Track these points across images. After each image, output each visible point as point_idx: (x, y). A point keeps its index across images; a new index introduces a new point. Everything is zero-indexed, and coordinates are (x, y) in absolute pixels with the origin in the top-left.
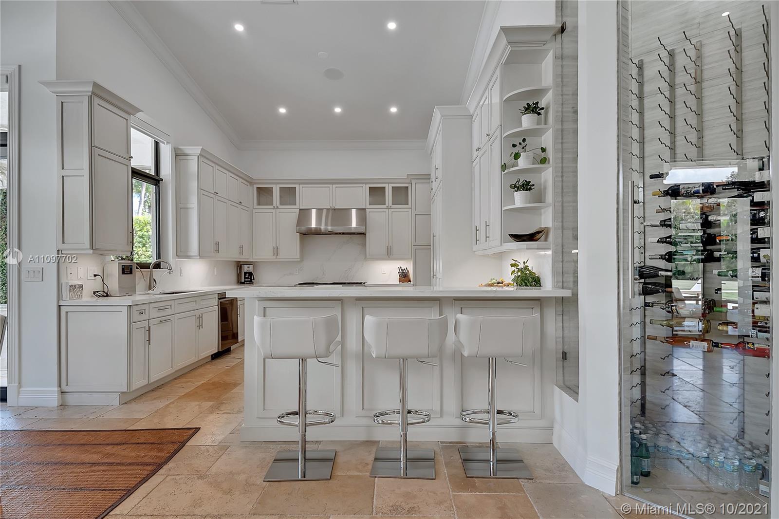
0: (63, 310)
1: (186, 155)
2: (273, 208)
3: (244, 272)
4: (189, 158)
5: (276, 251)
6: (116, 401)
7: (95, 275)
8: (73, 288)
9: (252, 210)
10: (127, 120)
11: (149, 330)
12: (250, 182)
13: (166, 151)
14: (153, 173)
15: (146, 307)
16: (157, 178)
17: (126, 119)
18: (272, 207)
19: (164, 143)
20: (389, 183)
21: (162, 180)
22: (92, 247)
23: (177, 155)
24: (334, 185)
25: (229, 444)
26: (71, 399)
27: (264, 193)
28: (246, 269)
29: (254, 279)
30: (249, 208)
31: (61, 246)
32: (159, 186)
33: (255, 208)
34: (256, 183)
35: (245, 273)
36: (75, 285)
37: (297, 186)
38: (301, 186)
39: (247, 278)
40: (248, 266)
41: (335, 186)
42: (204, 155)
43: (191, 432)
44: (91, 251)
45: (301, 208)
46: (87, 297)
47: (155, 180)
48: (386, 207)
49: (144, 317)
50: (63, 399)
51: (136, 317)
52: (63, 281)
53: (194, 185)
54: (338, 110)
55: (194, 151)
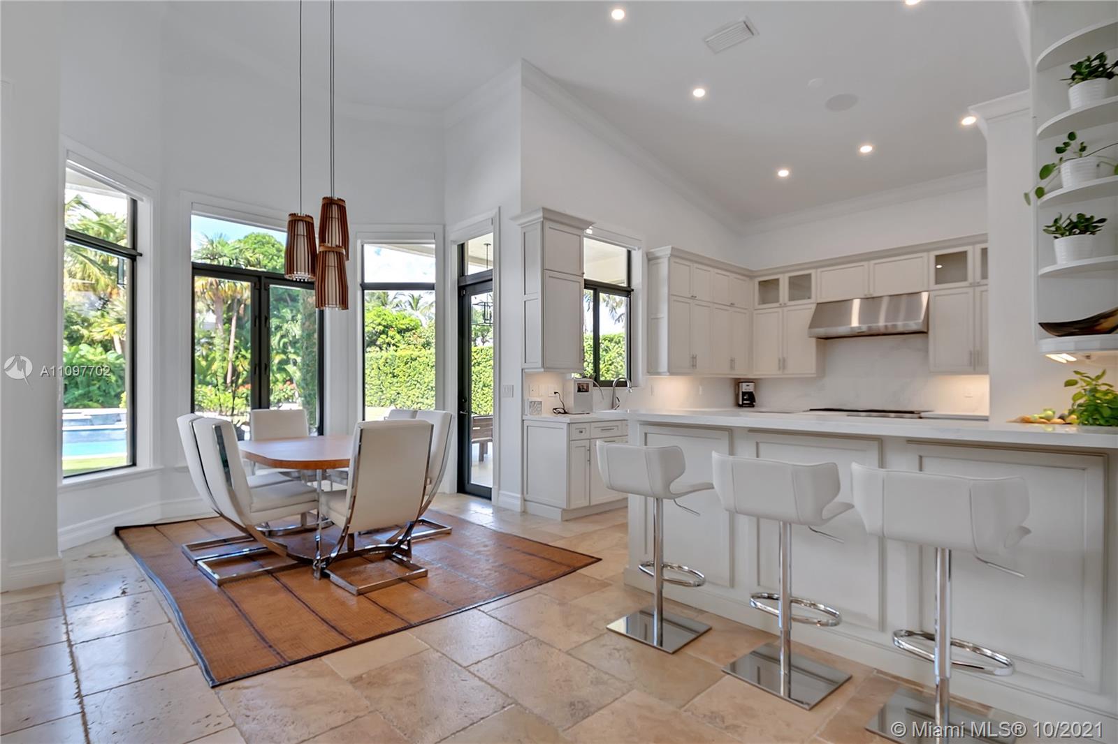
0: (526, 423)
1: (657, 258)
2: (779, 306)
3: (743, 392)
4: (660, 261)
5: (783, 364)
6: (558, 515)
7: (555, 393)
8: (533, 403)
9: (752, 312)
10: (580, 236)
11: (589, 450)
12: (750, 275)
13: (637, 258)
14: (625, 285)
15: (586, 426)
16: (629, 289)
17: (577, 235)
18: (777, 305)
19: (635, 250)
20: (973, 244)
21: (633, 290)
22: (543, 366)
23: (649, 260)
25: (611, 582)
26: (532, 508)
27: (768, 287)
28: (745, 388)
29: (755, 402)
30: (746, 309)
31: (525, 366)
32: (630, 298)
33: (755, 308)
34: (756, 277)
35: (744, 394)
36: (535, 402)
37: (812, 271)
38: (818, 270)
39: (746, 400)
40: (748, 384)
41: (872, 262)
42: (677, 255)
43: (594, 560)
44: (543, 370)
45: (819, 302)
46: (547, 414)
47: (627, 292)
48: (968, 285)
49: (583, 436)
50: (525, 506)
51: (576, 435)
52: (525, 398)
53: (664, 291)
54: (866, 149)
55: (664, 252)
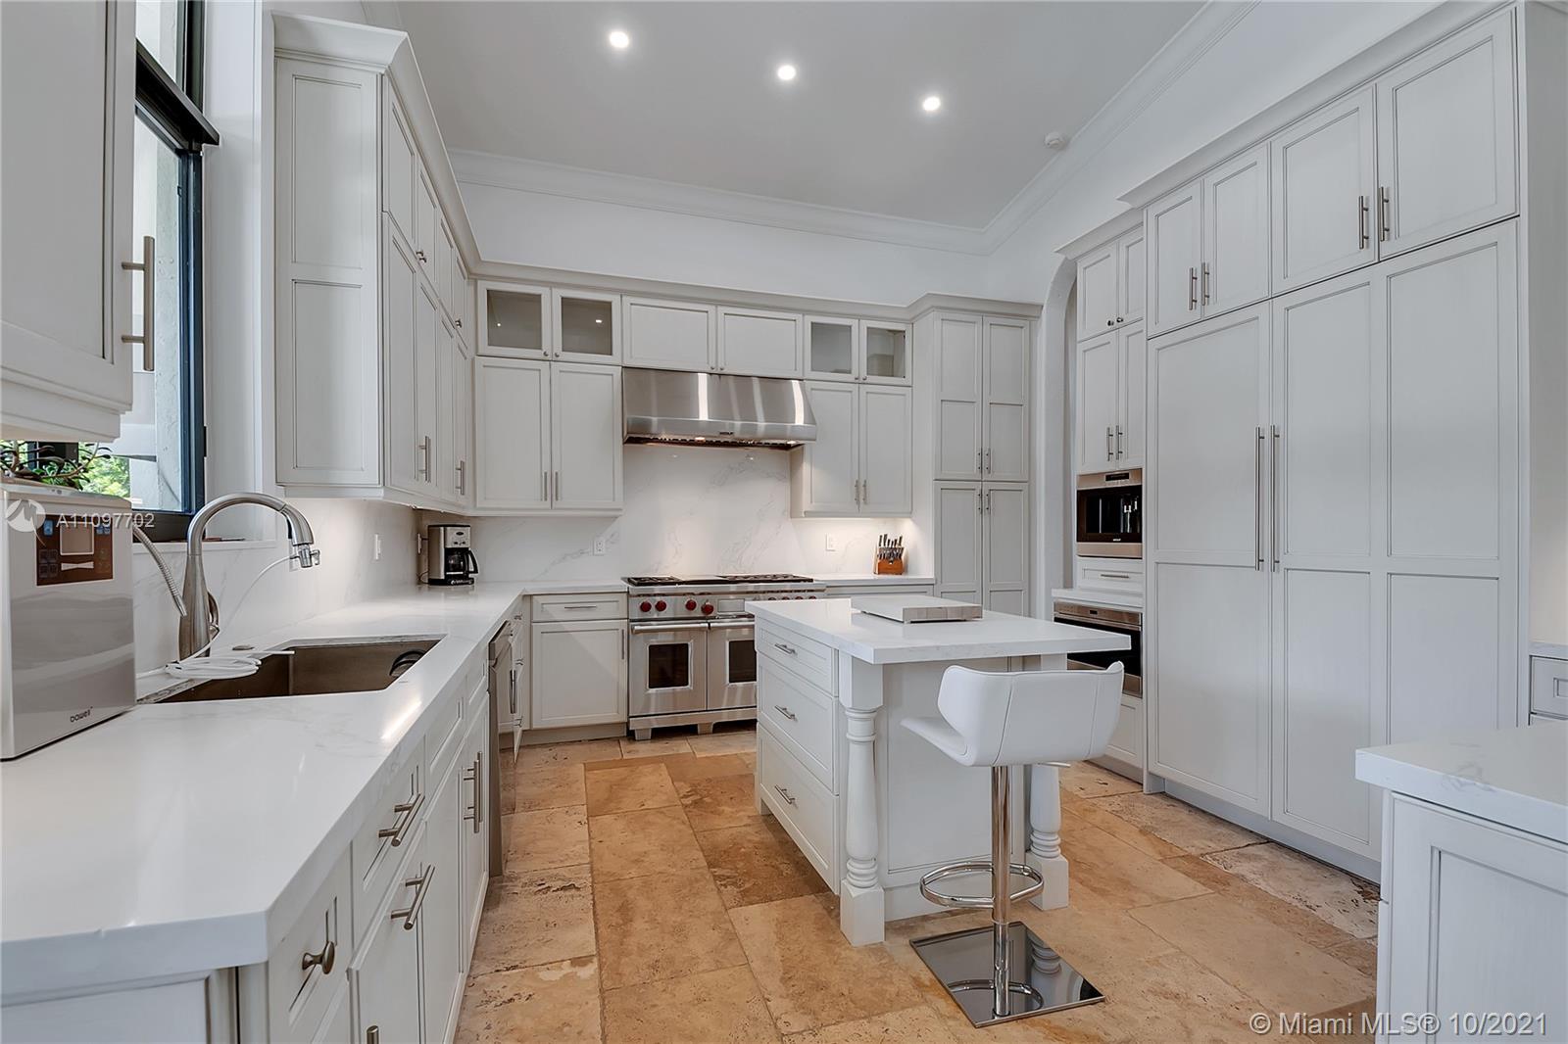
1: (325, 61)
2: (542, 357)
3: (447, 550)
4: (338, 75)
5: (551, 486)
9: (473, 360)
18: (538, 354)
20: (860, 317)
21: (216, 140)
23: (281, 54)
24: (719, 308)
27: (510, 310)
28: (452, 538)
29: (476, 571)
30: (467, 349)
33: (481, 352)
34: (484, 278)
35: (449, 552)
37: (615, 298)
38: (627, 300)
39: (455, 568)
40: (459, 529)
41: (722, 310)
45: (629, 365)
48: (853, 380)
